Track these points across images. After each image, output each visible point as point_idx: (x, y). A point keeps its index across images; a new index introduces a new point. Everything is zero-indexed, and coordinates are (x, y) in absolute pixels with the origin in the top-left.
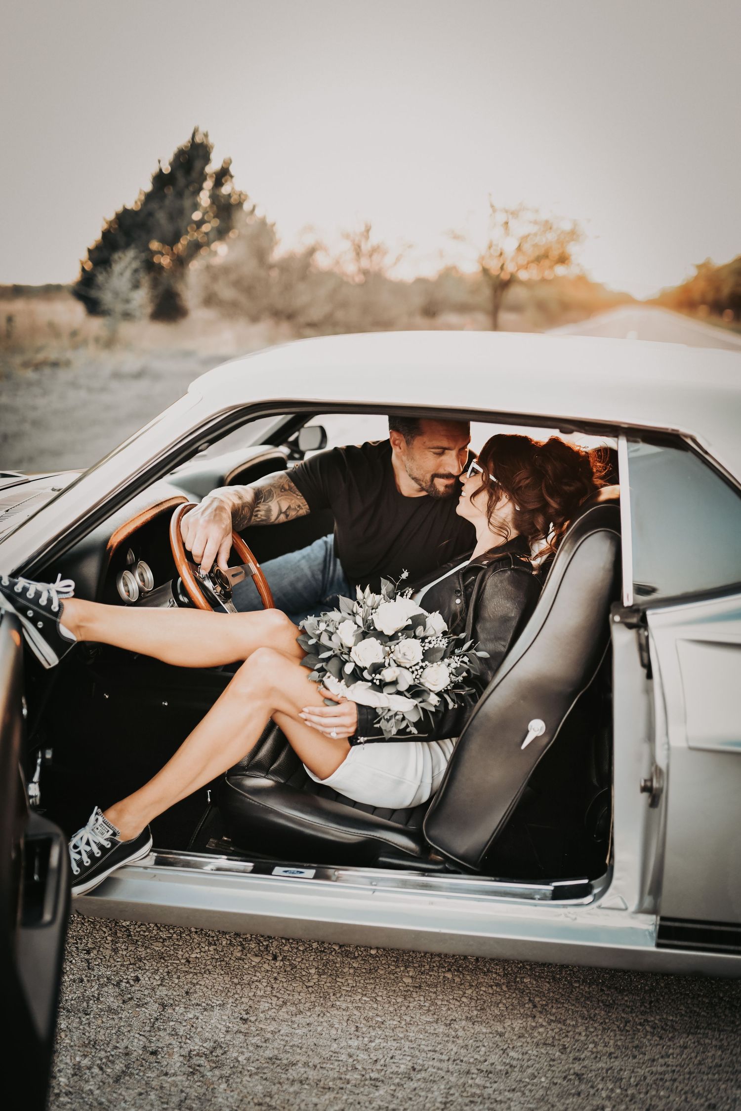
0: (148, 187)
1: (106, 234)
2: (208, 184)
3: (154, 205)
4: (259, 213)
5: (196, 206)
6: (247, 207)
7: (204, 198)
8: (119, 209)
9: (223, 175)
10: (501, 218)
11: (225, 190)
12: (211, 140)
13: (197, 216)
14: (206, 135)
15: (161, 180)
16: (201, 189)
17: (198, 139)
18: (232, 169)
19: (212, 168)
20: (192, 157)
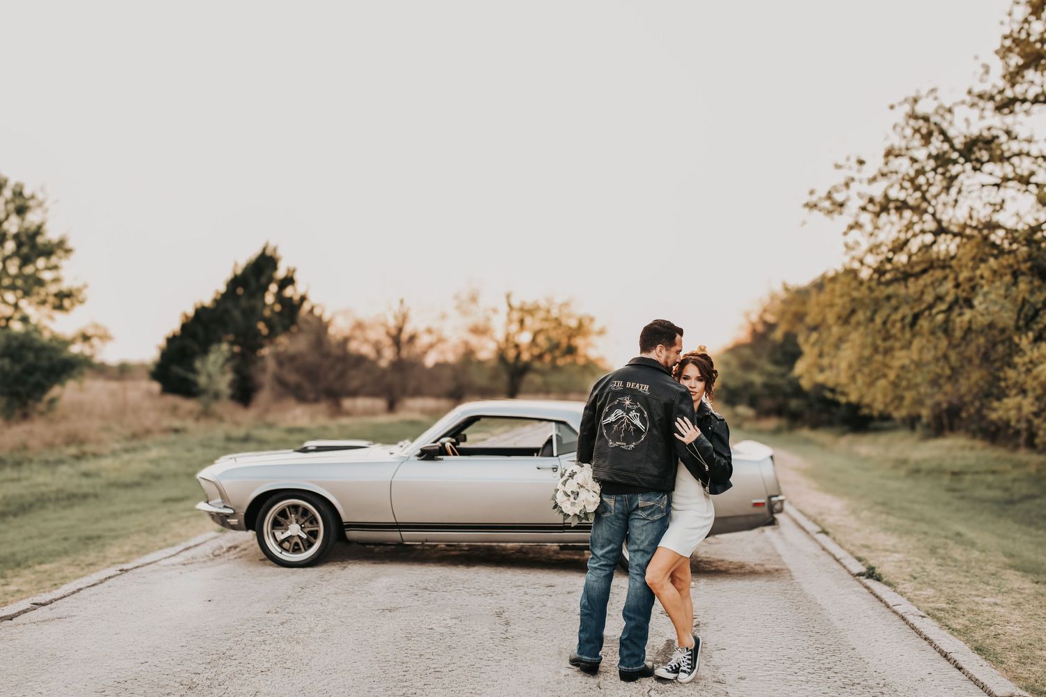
0: (223, 290)
1: (184, 327)
2: (273, 288)
3: (229, 305)
4: (316, 312)
5: (264, 305)
6: (306, 307)
8: (198, 305)
9: (288, 281)
11: (289, 292)
14: (275, 250)
15: (235, 282)
16: (265, 289)
17: (269, 252)
18: (297, 277)
19: (281, 273)
20: (264, 265)
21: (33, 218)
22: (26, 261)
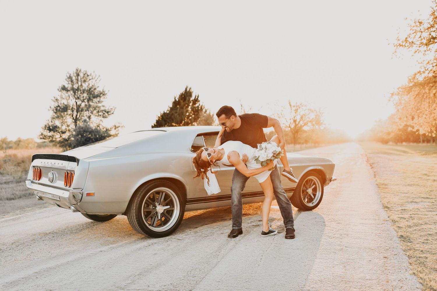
0: (171, 106)
1: (158, 122)
2: (191, 104)
3: (173, 112)
4: (208, 112)
5: (187, 111)
6: (204, 110)
7: (189, 109)
8: (162, 113)
9: (196, 101)
10: (294, 109)
11: (197, 105)
12: (192, 90)
13: (187, 114)
14: (190, 88)
15: (176, 103)
16: (189, 105)
17: (188, 90)
18: (199, 99)
19: (193, 98)
20: (186, 96)
21: (91, 83)
22: (89, 100)
